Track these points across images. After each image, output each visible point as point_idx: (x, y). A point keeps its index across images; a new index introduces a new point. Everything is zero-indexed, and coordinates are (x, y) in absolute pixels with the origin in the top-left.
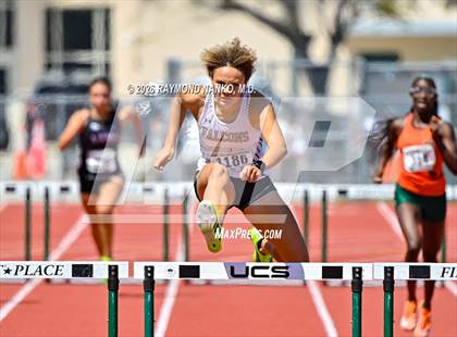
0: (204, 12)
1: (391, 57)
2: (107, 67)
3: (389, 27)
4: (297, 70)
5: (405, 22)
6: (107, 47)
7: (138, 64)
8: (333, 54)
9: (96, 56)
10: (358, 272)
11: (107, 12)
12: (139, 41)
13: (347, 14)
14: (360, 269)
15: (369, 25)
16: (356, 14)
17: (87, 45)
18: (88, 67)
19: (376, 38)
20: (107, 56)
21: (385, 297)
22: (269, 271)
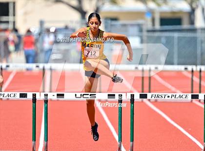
0: (49, 3)
1: (115, 19)
2: (14, 23)
3: (115, 8)
4: (82, 24)
5: (120, 7)
6: (14, 15)
7: (25, 21)
9: (10, 18)
11: (14, 3)
12: (26, 13)
13: (100, 4)
14: (121, 95)
16: (103, 4)
17: (7, 14)
18: (7, 22)
19: (110, 12)
20: (14, 18)
21: (131, 105)
22: (89, 96)
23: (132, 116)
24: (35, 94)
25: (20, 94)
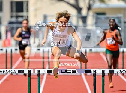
3: (103, 6)
4: (78, 17)
5: (107, 4)
6: (27, 11)
8: (88, 13)
9: (24, 14)
10: (95, 71)
11: (27, 2)
12: (36, 10)
14: (96, 70)
15: (97, 5)
17: (22, 11)
19: (99, 8)
20: (27, 14)
21: (102, 78)
22: (71, 71)
23: (103, 86)
24: (30, 70)
25: (19, 70)
